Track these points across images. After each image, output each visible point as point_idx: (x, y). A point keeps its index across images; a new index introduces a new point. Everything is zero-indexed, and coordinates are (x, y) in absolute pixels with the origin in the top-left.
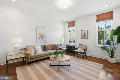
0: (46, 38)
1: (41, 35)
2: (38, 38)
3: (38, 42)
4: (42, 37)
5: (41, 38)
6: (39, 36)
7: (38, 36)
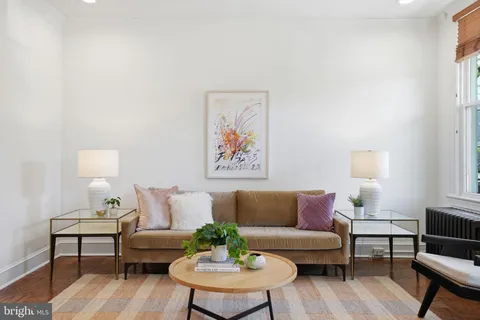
0: (263, 151)
1: (228, 136)
2: (213, 152)
3: (212, 173)
4: (235, 145)
5: (229, 152)
6: (223, 143)
7: (215, 139)
